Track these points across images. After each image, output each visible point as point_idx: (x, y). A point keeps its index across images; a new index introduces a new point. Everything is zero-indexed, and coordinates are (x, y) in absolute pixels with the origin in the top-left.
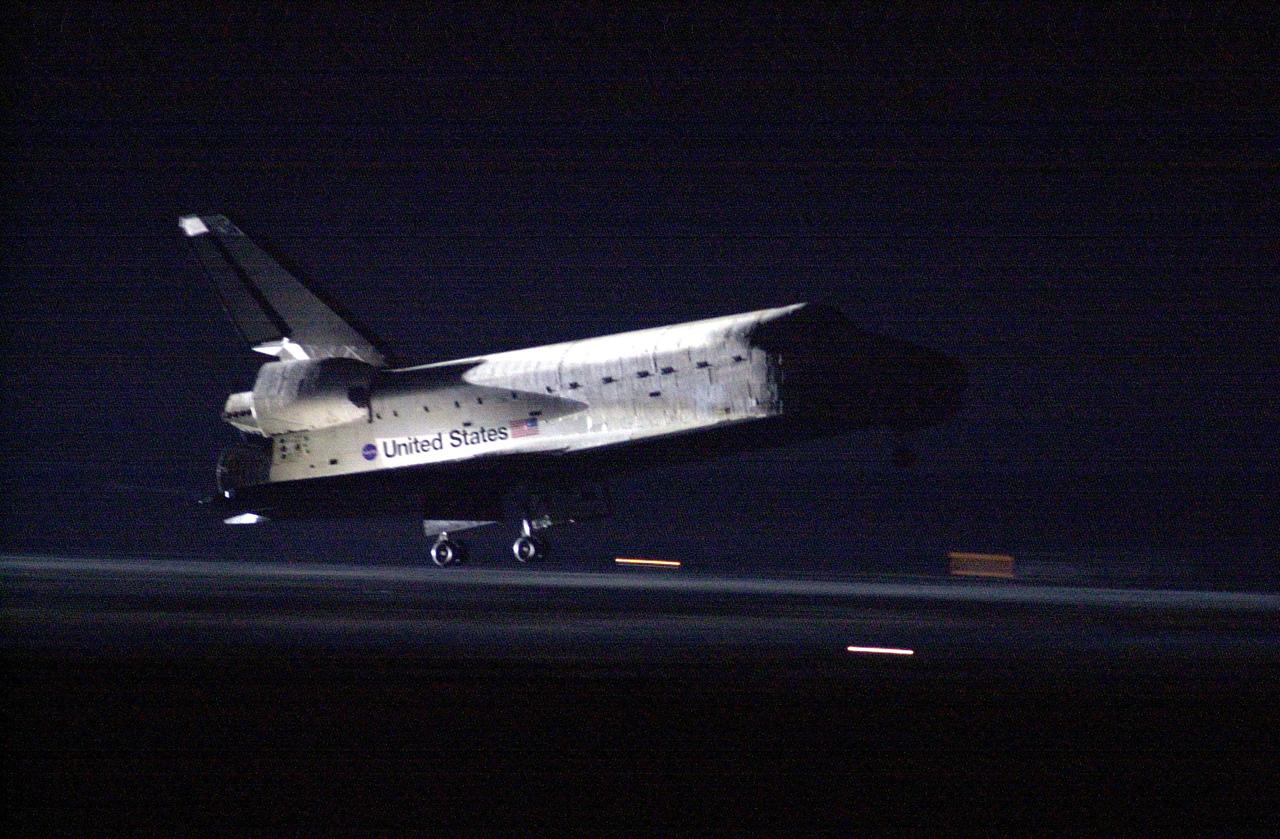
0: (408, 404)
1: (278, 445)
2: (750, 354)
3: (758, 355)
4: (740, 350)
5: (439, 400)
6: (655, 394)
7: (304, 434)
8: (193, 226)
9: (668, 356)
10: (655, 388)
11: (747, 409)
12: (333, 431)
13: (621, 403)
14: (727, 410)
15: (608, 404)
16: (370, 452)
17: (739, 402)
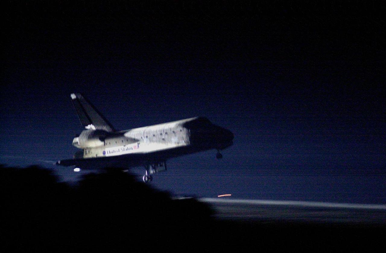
0: (112, 141)
1: (85, 151)
2: (183, 129)
3: (185, 129)
4: (181, 128)
5: (119, 140)
6: (163, 139)
7: (90, 149)
8: (73, 96)
9: (166, 130)
10: (163, 137)
11: (183, 143)
12: (97, 148)
13: (157, 141)
14: (178, 143)
15: (153, 141)
16: (104, 153)
17: (181, 141)
